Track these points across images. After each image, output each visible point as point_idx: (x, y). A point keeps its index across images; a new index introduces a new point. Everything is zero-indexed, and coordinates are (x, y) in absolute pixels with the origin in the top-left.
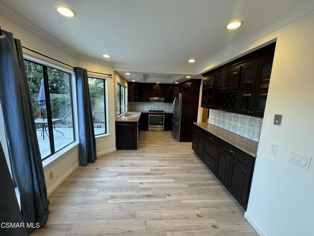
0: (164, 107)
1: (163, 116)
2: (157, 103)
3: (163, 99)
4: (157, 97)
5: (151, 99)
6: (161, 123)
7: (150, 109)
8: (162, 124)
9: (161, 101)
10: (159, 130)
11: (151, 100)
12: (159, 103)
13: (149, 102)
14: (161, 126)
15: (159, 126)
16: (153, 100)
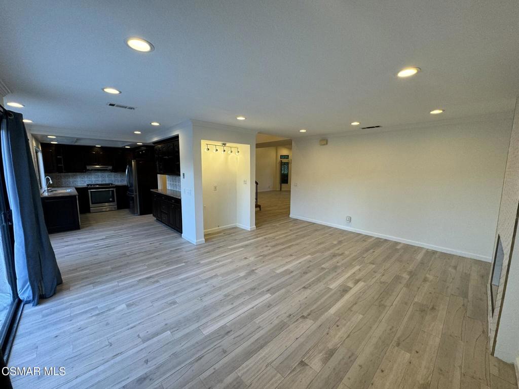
0: (113, 179)
1: (113, 191)
2: (100, 174)
3: (110, 168)
4: (99, 165)
5: (88, 167)
6: (111, 199)
7: (90, 183)
8: (113, 201)
9: (106, 170)
10: (108, 210)
11: (89, 170)
12: (104, 172)
13: (85, 172)
14: (111, 204)
15: (107, 204)
16: (92, 170)
